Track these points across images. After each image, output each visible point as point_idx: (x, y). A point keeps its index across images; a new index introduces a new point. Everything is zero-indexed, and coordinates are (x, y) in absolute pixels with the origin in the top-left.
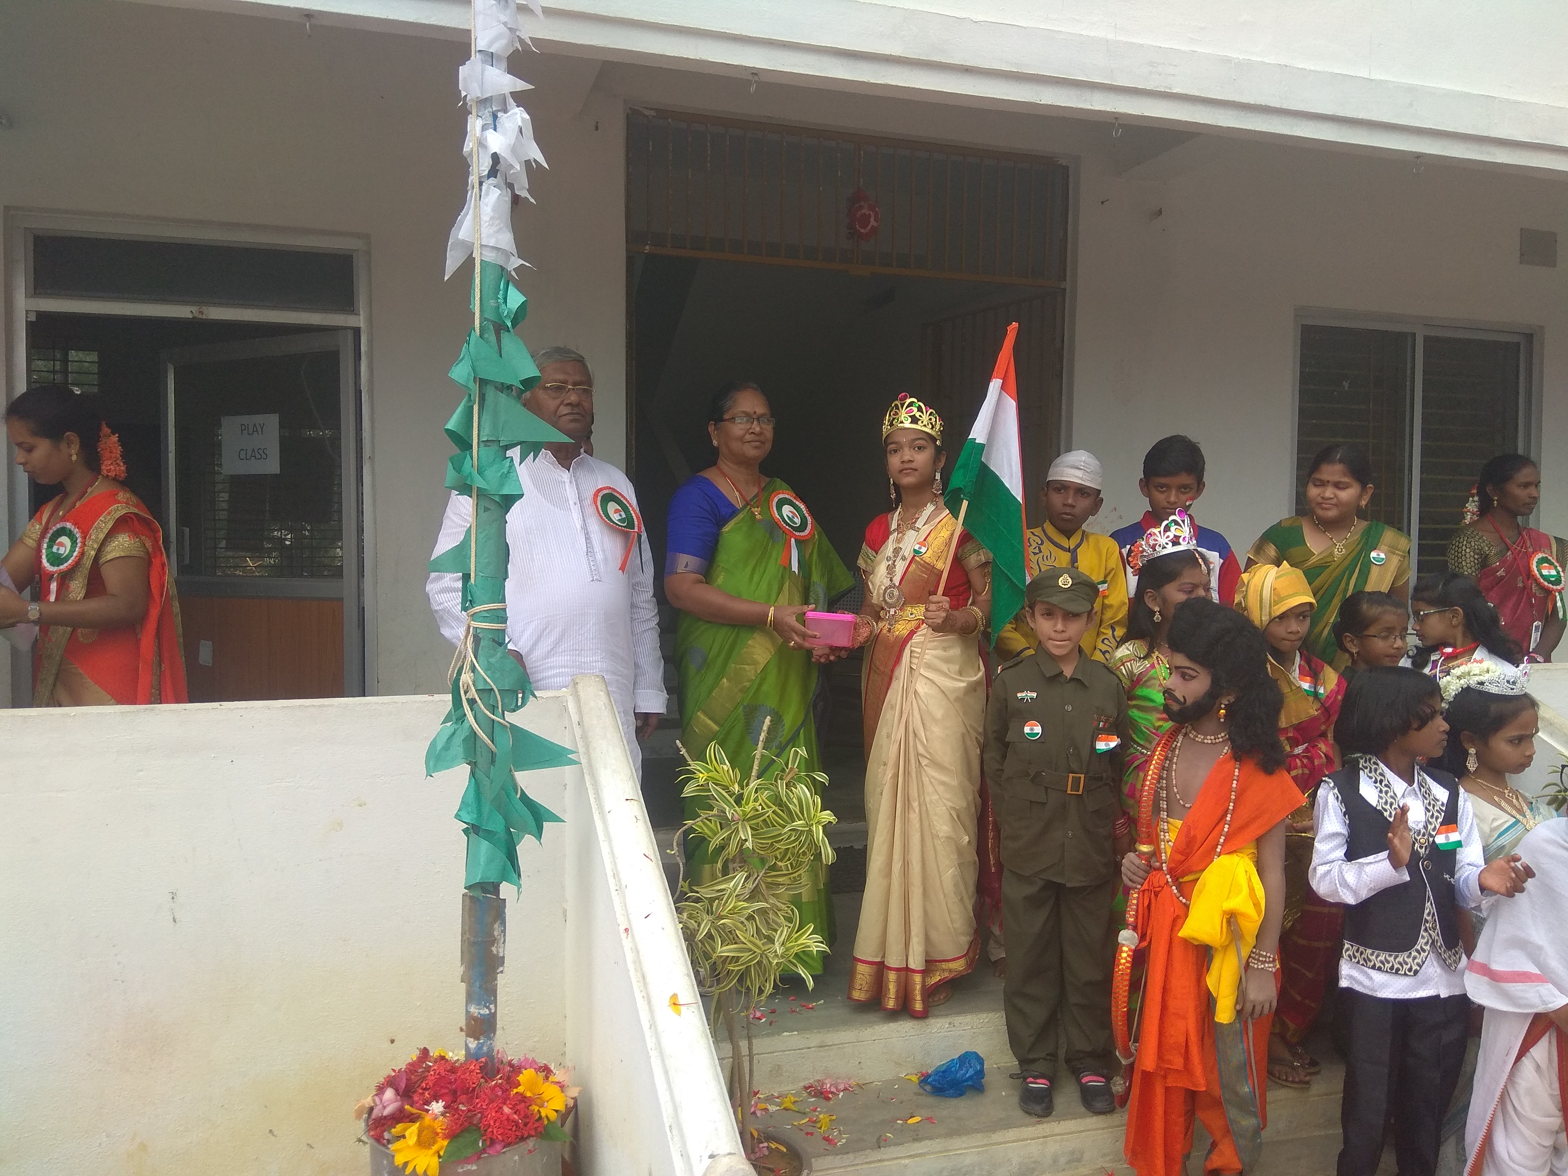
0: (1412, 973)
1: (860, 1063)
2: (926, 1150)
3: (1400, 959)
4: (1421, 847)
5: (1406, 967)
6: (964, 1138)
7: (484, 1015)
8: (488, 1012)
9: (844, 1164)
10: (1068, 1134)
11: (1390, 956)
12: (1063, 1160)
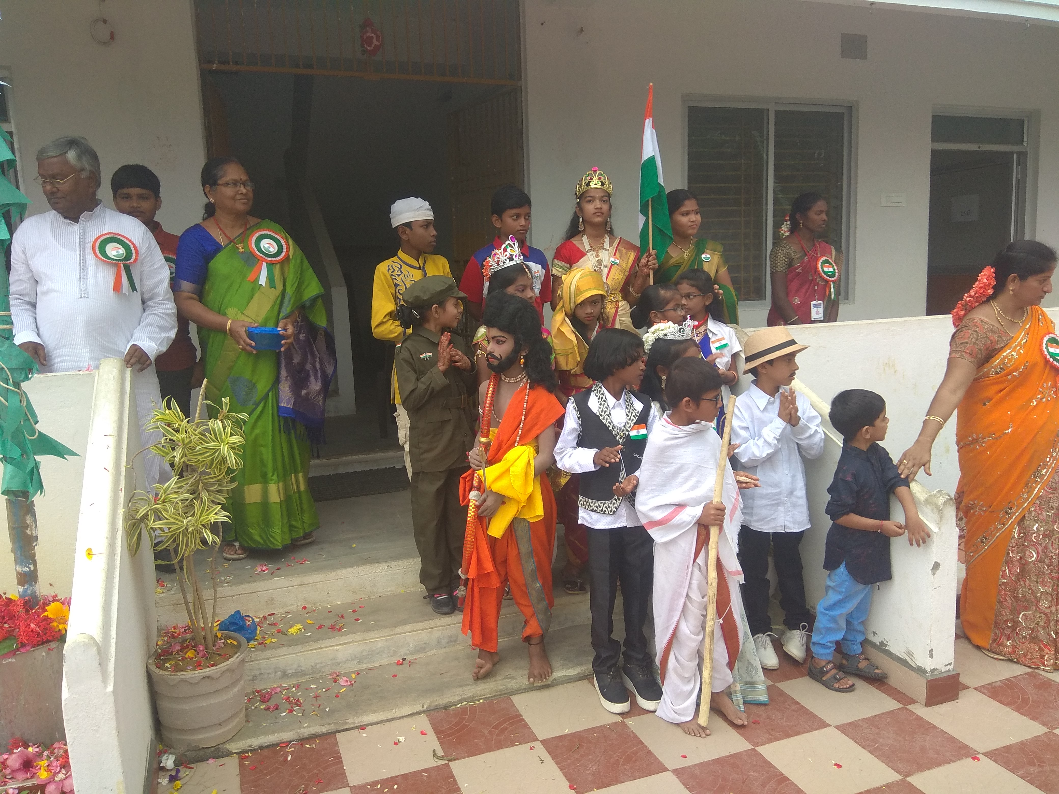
0: (612, 513)
1: (328, 593)
2: (351, 640)
3: (606, 505)
4: (620, 438)
5: (609, 509)
6: (376, 632)
7: (25, 572)
8: (28, 569)
9: (296, 652)
10: (447, 625)
11: (601, 503)
12: (444, 642)
